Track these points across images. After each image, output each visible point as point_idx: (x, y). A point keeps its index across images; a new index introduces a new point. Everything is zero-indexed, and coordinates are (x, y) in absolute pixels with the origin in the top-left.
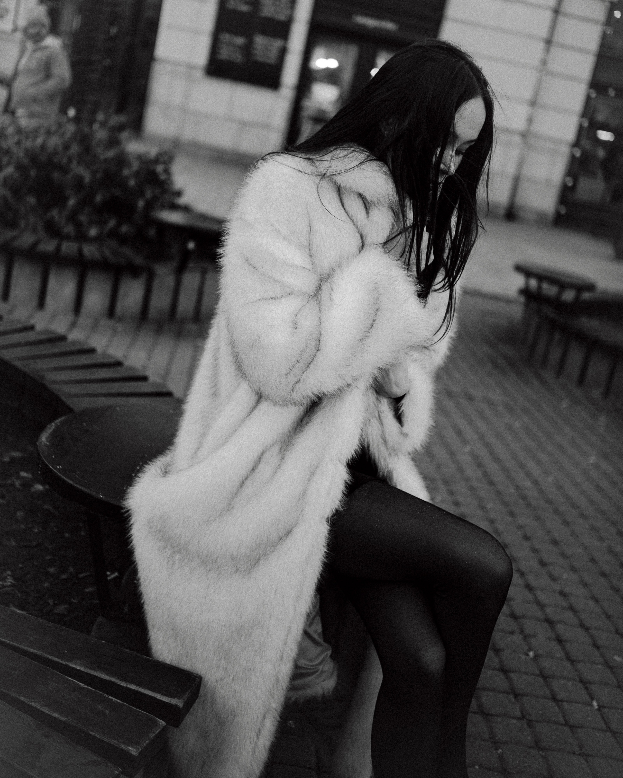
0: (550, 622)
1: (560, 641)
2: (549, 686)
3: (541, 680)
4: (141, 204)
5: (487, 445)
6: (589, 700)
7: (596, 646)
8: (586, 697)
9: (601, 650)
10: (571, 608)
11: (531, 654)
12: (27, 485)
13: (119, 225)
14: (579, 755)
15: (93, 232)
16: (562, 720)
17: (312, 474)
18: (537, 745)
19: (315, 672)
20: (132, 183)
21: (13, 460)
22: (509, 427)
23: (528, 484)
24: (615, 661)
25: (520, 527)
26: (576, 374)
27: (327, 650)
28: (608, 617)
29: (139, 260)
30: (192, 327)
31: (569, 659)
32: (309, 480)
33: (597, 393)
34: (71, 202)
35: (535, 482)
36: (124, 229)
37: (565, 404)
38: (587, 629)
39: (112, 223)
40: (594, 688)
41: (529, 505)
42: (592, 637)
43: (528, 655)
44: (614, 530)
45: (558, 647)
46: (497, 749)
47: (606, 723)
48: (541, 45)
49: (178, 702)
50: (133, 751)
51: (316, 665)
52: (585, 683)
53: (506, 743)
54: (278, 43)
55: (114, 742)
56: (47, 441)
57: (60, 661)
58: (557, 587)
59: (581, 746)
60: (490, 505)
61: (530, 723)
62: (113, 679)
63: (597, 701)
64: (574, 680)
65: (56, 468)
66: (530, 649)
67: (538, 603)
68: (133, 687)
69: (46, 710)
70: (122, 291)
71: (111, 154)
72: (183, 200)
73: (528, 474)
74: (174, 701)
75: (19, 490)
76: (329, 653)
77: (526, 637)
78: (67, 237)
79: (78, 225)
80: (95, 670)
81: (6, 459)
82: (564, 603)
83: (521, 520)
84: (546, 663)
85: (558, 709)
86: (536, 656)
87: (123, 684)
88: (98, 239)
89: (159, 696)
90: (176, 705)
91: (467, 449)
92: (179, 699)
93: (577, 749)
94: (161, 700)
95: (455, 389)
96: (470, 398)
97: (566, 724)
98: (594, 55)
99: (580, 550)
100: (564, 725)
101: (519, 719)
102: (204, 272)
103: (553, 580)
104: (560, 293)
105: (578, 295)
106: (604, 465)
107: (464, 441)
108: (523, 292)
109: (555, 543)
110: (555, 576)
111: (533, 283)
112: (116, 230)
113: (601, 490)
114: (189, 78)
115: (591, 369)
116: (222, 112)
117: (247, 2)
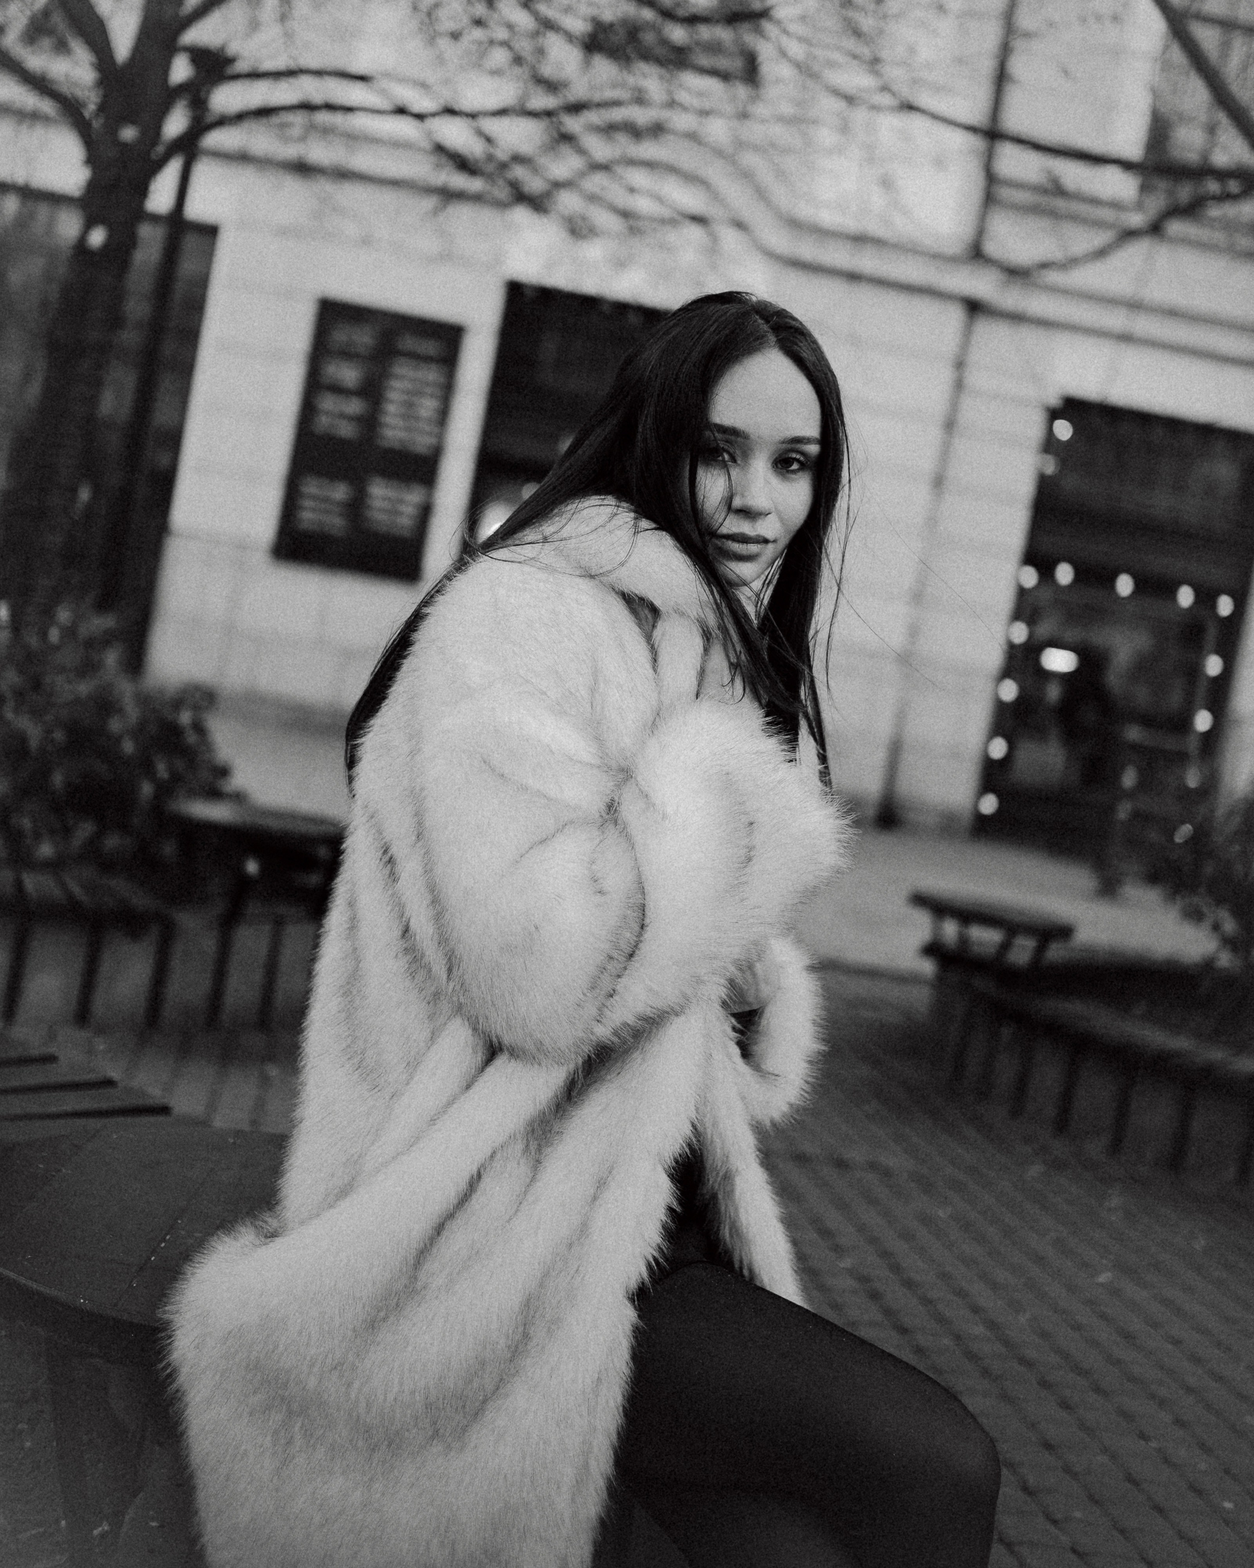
4: (147, 789)
5: (885, 1254)
13: (100, 834)
15: (46, 850)
17: (601, 1184)
20: (128, 747)
22: (926, 1220)
23: (979, 1330)
26: (1051, 1111)
29: (142, 902)
30: (254, 1040)
32: (595, 1198)
33: (1095, 1148)
35: (992, 1325)
36: (112, 842)
37: (1035, 1170)
39: (85, 830)
41: (986, 1372)
44: (1167, 1418)
48: (927, 491)
54: (413, 497)
58: (1065, 1539)
70: (106, 966)
71: (84, 688)
72: (232, 782)
73: (976, 1310)
79: (14, 837)
88: (55, 866)
91: (847, 1263)
96: (841, 1164)
99: (1102, 1460)
102: (279, 923)
103: (1055, 1522)
104: (1005, 946)
105: (1041, 949)
106: (1130, 1289)
107: (837, 1249)
108: (933, 949)
109: (1048, 1446)
110: (1059, 1516)
111: (950, 930)
112: (93, 844)
113: (1128, 1337)
114: (239, 565)
115: (1081, 1098)
116: (307, 630)
117: (354, 420)
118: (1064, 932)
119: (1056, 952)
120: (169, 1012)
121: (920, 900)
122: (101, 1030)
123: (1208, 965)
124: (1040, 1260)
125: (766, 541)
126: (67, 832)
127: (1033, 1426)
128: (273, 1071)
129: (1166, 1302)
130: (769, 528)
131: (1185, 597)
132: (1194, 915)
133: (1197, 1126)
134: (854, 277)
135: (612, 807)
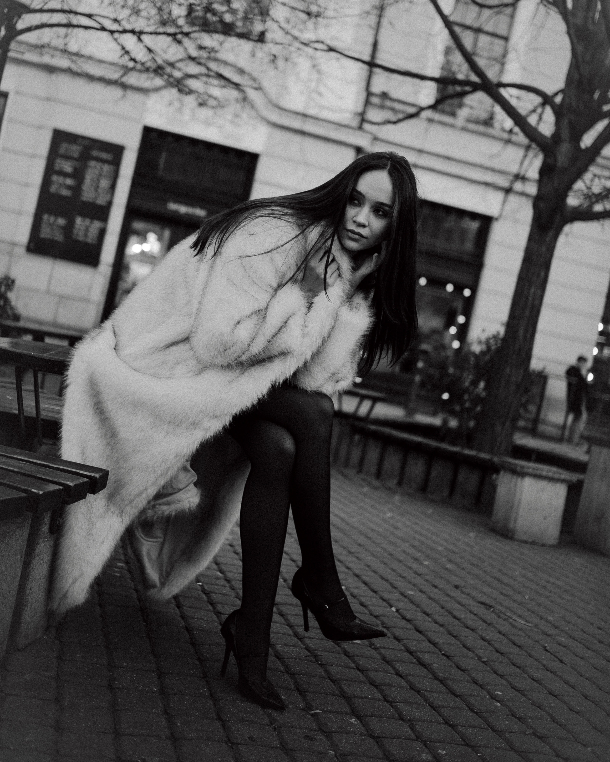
6: (389, 607)
8: (387, 606)
9: (398, 588)
10: (373, 571)
24: (408, 593)
26: (373, 470)
28: (403, 577)
33: (392, 483)
38: (387, 580)
40: (392, 602)
42: (390, 583)
44: (407, 544)
45: (364, 585)
47: (401, 616)
52: (386, 601)
54: (97, 225)
58: (363, 563)
63: (395, 607)
99: (380, 550)
104: (359, 405)
106: (399, 518)
114: (10, 254)
115: (386, 465)
116: (43, 286)
117: (69, 188)
125: (362, 236)
127: (354, 540)
131: (450, 288)
133: (434, 474)
134: (302, 133)
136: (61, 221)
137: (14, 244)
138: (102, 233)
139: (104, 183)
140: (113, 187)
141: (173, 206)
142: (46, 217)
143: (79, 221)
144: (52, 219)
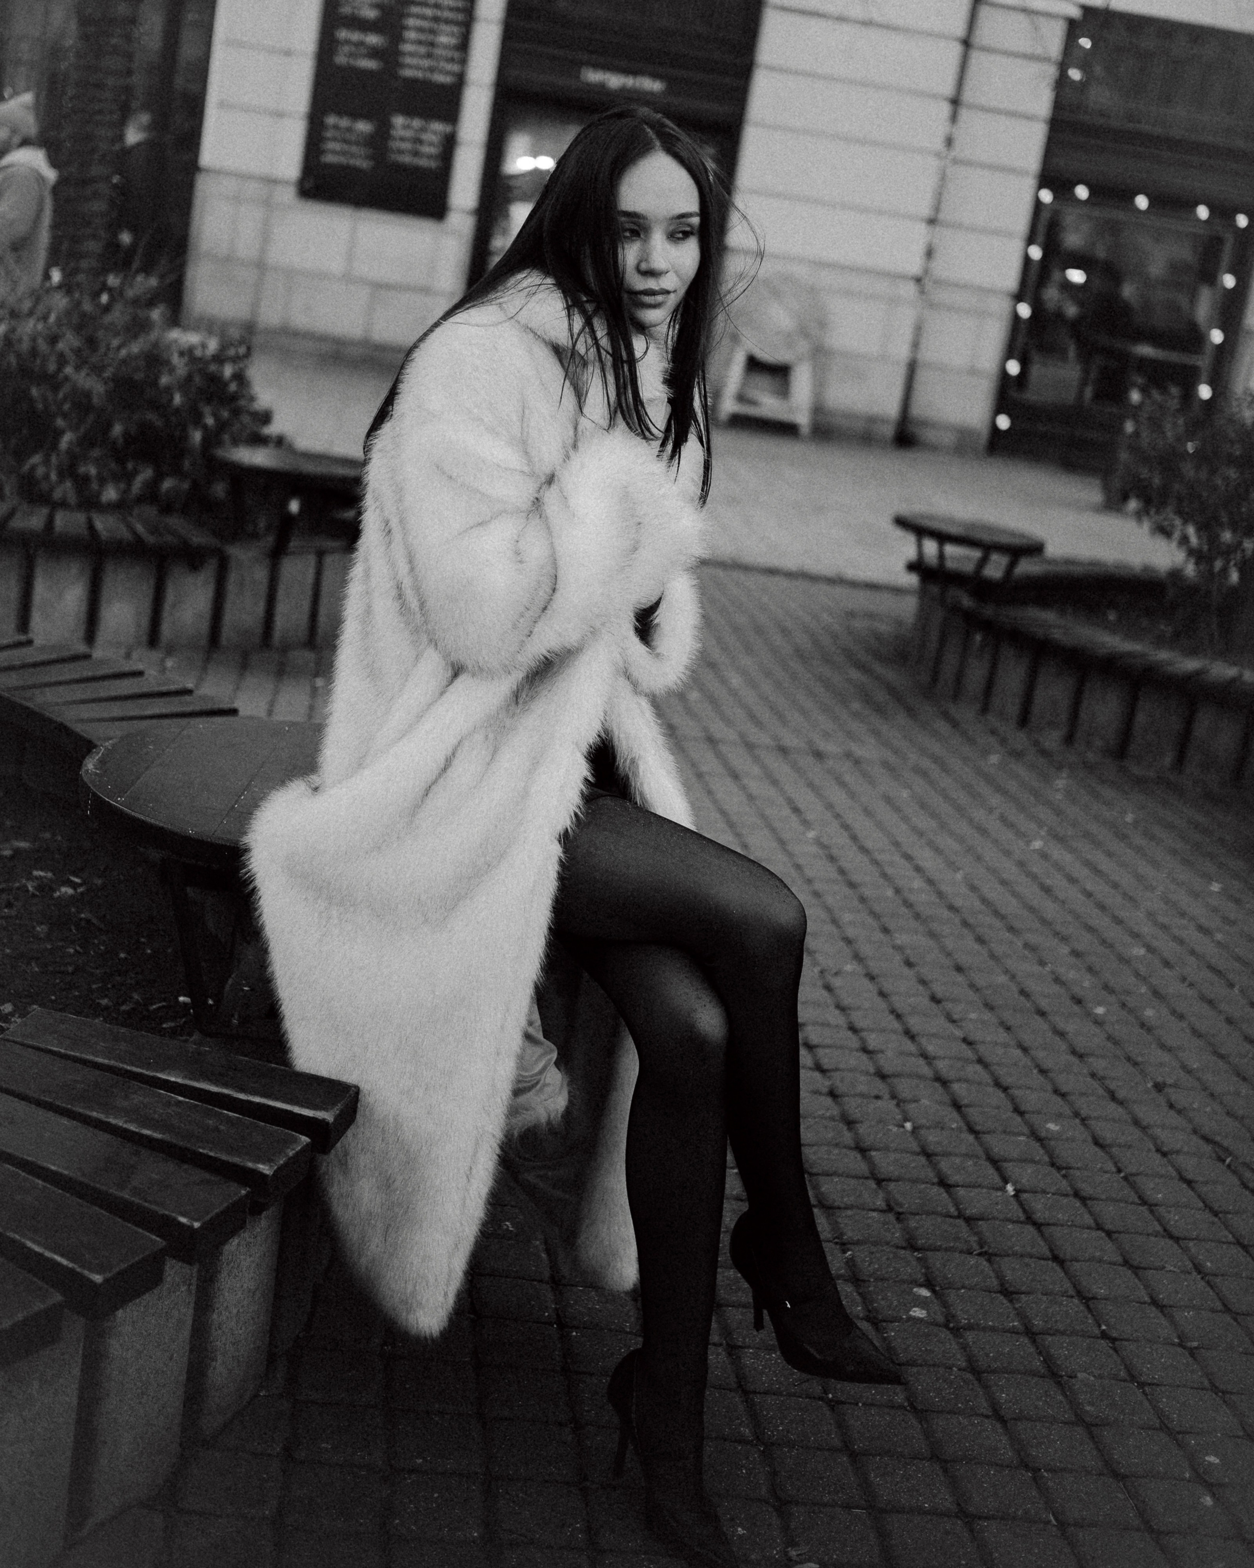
0: (943, 1082)
1: (957, 1106)
2: (934, 1166)
3: (923, 1160)
4: (197, 436)
6: (1001, 1184)
7: (1019, 1111)
8: (997, 1180)
9: (1027, 1116)
10: (980, 1061)
11: (908, 1126)
12: (45, 888)
13: (159, 477)
14: (980, 1254)
15: (111, 494)
16: (952, 1210)
18: (911, 1245)
19: (533, 1086)
20: (177, 399)
21: (17, 852)
22: (888, 800)
23: (918, 883)
24: (1048, 1130)
25: (899, 948)
26: (1013, 709)
27: (552, 1051)
28: (1043, 1072)
29: (199, 538)
30: (303, 657)
31: (972, 1130)
33: (1052, 739)
34: (67, 440)
35: (931, 881)
36: (168, 485)
37: (994, 759)
38: (1005, 1089)
39: (146, 474)
40: (1009, 1167)
41: (917, 916)
42: (1012, 1099)
43: (903, 1127)
44: (1065, 950)
45: (955, 1115)
46: (844, 1252)
47: (1025, 1211)
48: (945, 109)
49: (327, 1116)
50: (265, 1169)
51: (536, 1075)
52: (995, 1162)
53: (858, 1243)
54: (439, 127)
55: (236, 1160)
56: (96, 769)
57: (144, 1072)
58: (959, 1033)
59: (981, 1244)
60: (847, 917)
61: (899, 1217)
62: (226, 1091)
63: (1014, 1184)
64: (977, 1157)
65: (117, 802)
66: (906, 1120)
67: (924, 1056)
68: (257, 1099)
69: (132, 1127)
70: (170, 596)
71: (135, 348)
72: (273, 429)
73: (919, 869)
74: (320, 1115)
75: (34, 895)
76: (555, 1056)
77: (900, 1102)
78: (63, 504)
79: (82, 482)
80: (198, 1080)
81: (7, 853)
82: (969, 1053)
83: (901, 939)
84: (932, 1138)
85: (947, 1197)
86: (915, 1129)
87: (242, 1096)
88: (120, 507)
89: (297, 1110)
90: (324, 1120)
91: (811, 834)
92: (327, 1111)
93: (975, 1246)
94: (301, 1115)
95: (790, 740)
96: (819, 755)
97: (960, 1215)
98: (1045, 121)
99: (1002, 979)
100: (958, 1217)
101: (882, 1211)
102: (320, 555)
103: (953, 1021)
104: (983, 562)
105: (1012, 565)
106: (1057, 853)
107: (806, 823)
108: (914, 567)
109: (959, 969)
110: (955, 1017)
111: (931, 547)
112: (152, 487)
113: (1047, 890)
114: (267, 203)
115: (1041, 696)
116: (336, 266)
117: (374, 53)
118: (1035, 549)
119: (1026, 567)
120: (227, 633)
121: (902, 522)
122: (170, 650)
123: (1175, 574)
124: (983, 831)
125: (668, 292)
126: (129, 478)
127: (949, 954)
128: (319, 682)
129: (1087, 863)
130: (669, 282)
131: (1204, 212)
132: (1164, 531)
133: (1141, 718)
135: (537, 502)
136: (364, 127)
137: (271, 181)
138: (449, 144)
139: (446, 38)
140: (464, 45)
141: (593, 76)
142: (331, 120)
143: (399, 121)
144: (344, 122)
